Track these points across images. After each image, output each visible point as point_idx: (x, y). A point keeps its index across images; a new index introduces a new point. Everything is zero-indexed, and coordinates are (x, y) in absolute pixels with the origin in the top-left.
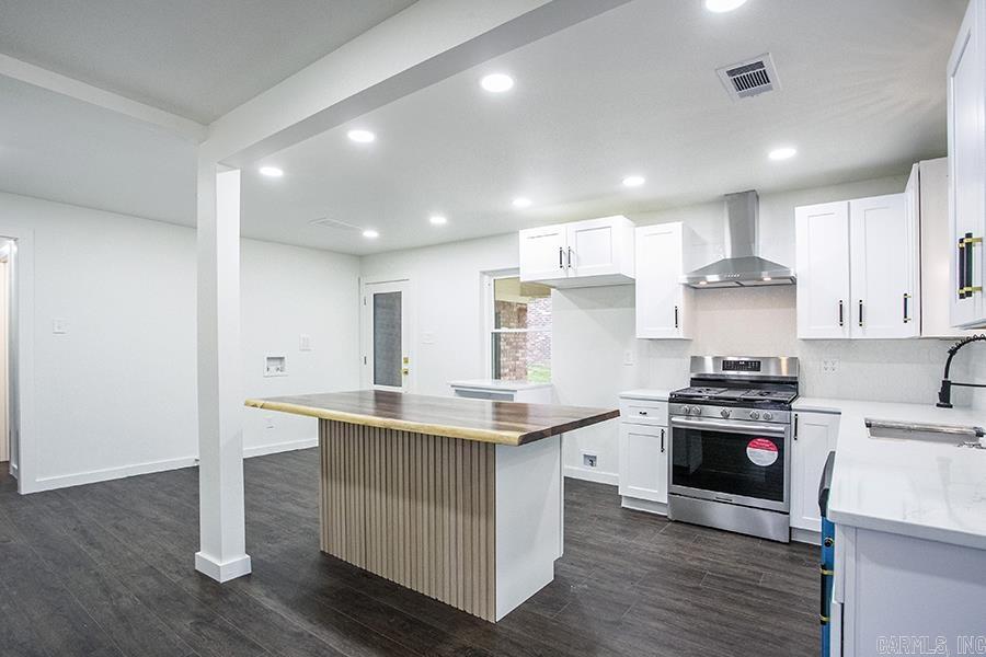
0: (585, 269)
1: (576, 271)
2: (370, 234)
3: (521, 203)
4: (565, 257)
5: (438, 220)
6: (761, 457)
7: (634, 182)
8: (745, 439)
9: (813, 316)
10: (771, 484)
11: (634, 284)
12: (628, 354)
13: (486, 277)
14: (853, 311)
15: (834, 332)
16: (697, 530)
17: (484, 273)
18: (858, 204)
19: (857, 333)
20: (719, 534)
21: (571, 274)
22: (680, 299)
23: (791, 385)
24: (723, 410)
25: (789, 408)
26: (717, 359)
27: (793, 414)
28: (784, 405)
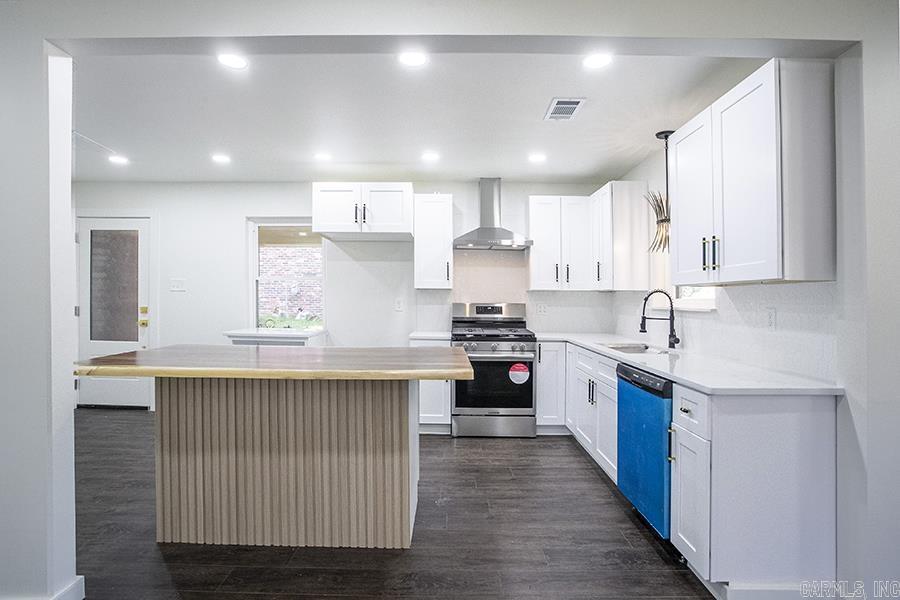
0: (378, 224)
1: (369, 227)
2: (118, 160)
3: (322, 156)
4: (361, 214)
5: (221, 159)
6: (518, 377)
7: (431, 158)
8: (508, 365)
9: (540, 274)
10: (523, 396)
11: (413, 242)
12: (399, 303)
13: (251, 223)
14: (562, 272)
15: (552, 286)
16: (477, 440)
17: (248, 219)
18: (567, 199)
19: (565, 287)
20: (491, 440)
21: (366, 229)
22: (449, 256)
23: (521, 324)
24: (494, 344)
25: (535, 340)
26: (472, 305)
27: (538, 344)
28: (531, 338)
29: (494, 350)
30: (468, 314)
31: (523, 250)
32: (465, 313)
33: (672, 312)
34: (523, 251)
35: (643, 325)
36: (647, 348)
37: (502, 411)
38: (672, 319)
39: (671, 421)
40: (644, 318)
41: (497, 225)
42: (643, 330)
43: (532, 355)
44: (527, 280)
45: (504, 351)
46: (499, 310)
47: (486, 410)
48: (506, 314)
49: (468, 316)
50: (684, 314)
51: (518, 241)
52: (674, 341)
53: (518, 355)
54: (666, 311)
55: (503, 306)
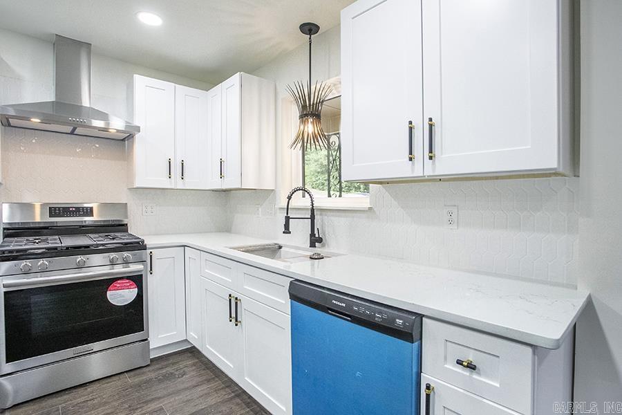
6: (121, 296)
14: (175, 168)
15: (165, 183)
23: (121, 227)
24: (79, 258)
25: (144, 248)
26: (43, 206)
27: (148, 251)
28: (139, 246)
29: (80, 267)
30: (39, 217)
31: (123, 140)
32: (34, 217)
33: (313, 210)
34: (123, 142)
35: (287, 226)
36: (280, 247)
37: (96, 346)
38: (312, 218)
39: (421, 372)
40: (288, 219)
41: (86, 102)
42: (287, 230)
43: (140, 267)
44: (129, 174)
45: (97, 267)
46: (89, 212)
47: (69, 352)
48: (100, 215)
49: (38, 219)
50: (324, 213)
51: (117, 124)
52: (315, 240)
53: (119, 269)
54: (308, 209)
55: (95, 206)
